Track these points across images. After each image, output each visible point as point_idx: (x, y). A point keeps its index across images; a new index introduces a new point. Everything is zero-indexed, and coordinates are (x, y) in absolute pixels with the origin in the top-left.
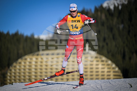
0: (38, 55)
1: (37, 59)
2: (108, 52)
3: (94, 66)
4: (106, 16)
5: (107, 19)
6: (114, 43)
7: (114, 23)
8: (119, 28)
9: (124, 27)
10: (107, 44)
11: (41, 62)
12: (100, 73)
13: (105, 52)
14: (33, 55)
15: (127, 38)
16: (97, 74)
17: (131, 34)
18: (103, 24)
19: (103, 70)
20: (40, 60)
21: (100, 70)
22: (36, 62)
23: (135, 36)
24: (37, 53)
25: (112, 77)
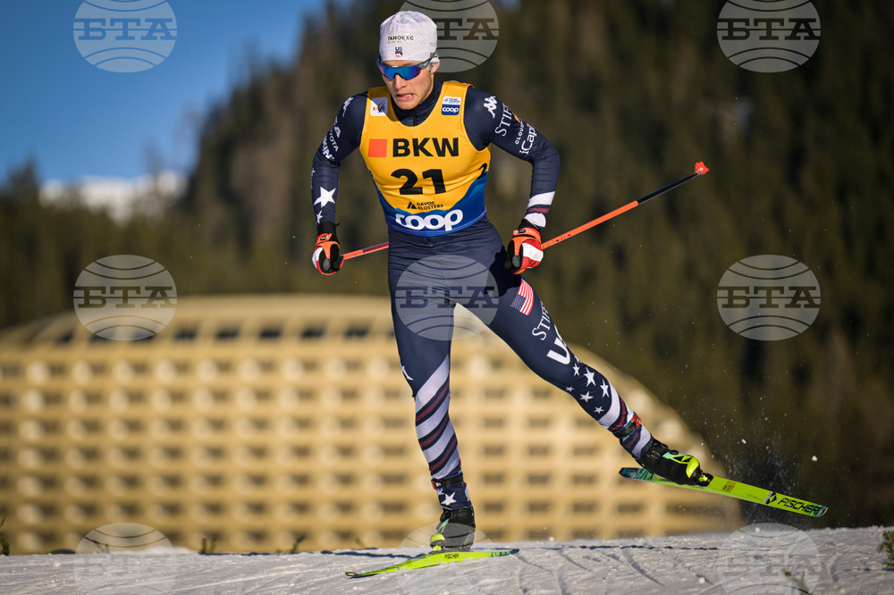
0: (67, 339)
1: (57, 370)
2: (629, 324)
3: (516, 436)
4: (612, 31)
5: (622, 57)
6: (675, 253)
7: (679, 91)
8: (715, 125)
9: (754, 125)
10: (620, 257)
11: (94, 398)
12: (561, 492)
13: (606, 319)
14: (29, 342)
15: (777, 213)
16: (538, 493)
17: (808, 179)
18: (587, 101)
19: (585, 465)
20: (80, 376)
21: (562, 464)
22: (52, 398)
23: (842, 194)
24: (57, 326)
25: (654, 517)
